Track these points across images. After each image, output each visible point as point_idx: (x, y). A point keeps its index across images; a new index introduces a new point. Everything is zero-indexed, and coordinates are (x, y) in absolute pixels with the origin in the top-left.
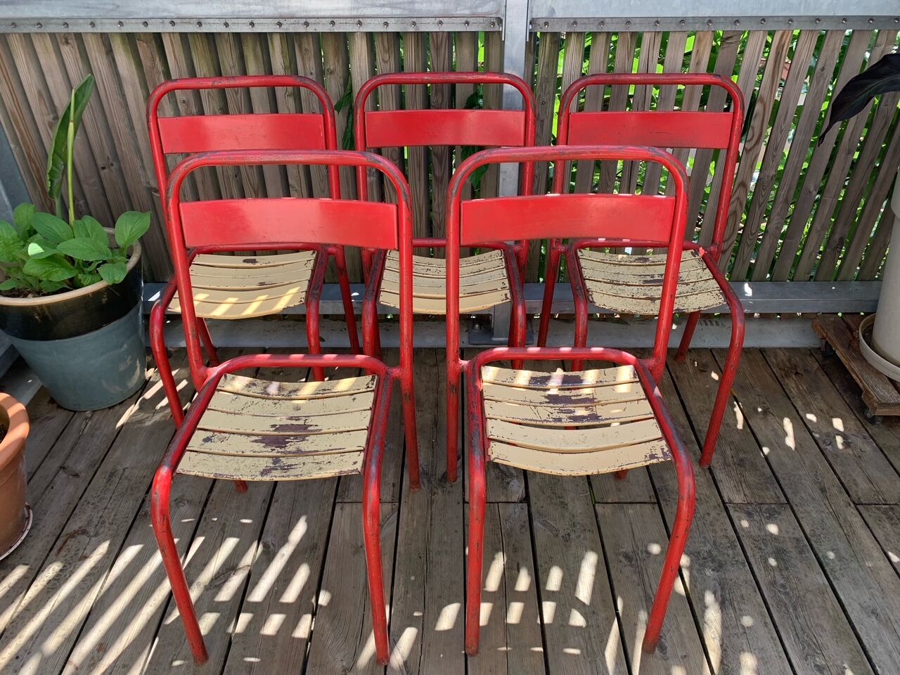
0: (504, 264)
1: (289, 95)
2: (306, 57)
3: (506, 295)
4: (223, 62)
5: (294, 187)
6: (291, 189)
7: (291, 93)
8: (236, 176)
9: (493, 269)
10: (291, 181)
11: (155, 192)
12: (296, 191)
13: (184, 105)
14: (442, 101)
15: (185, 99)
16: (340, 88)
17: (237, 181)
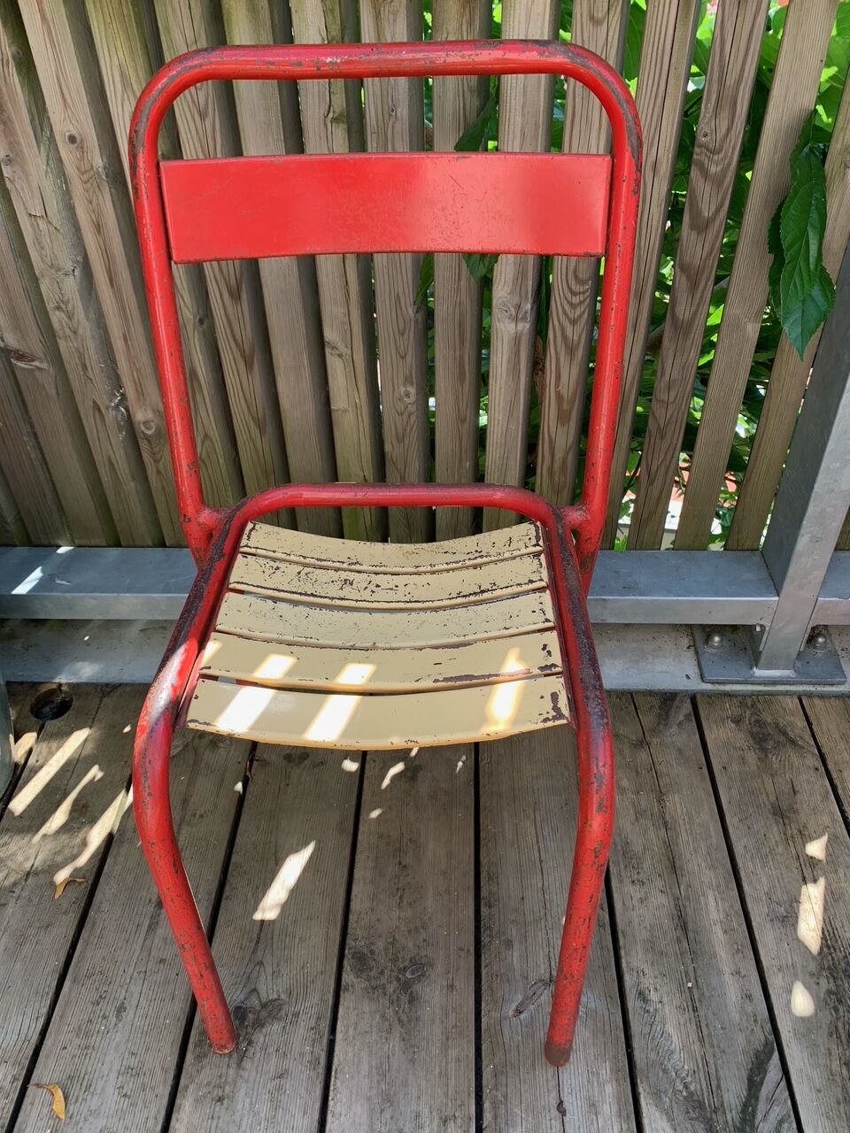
0: (545, 574)
1: (335, 120)
2: (385, 12)
3: (554, 697)
4: (168, 31)
5: (333, 348)
6: (328, 351)
7: (341, 115)
8: (201, 321)
9: (516, 589)
10: (329, 334)
11: (17, 359)
12: (340, 356)
13: (72, 146)
14: (729, 130)
15: (74, 132)
16: (468, 96)
17: (204, 333)
